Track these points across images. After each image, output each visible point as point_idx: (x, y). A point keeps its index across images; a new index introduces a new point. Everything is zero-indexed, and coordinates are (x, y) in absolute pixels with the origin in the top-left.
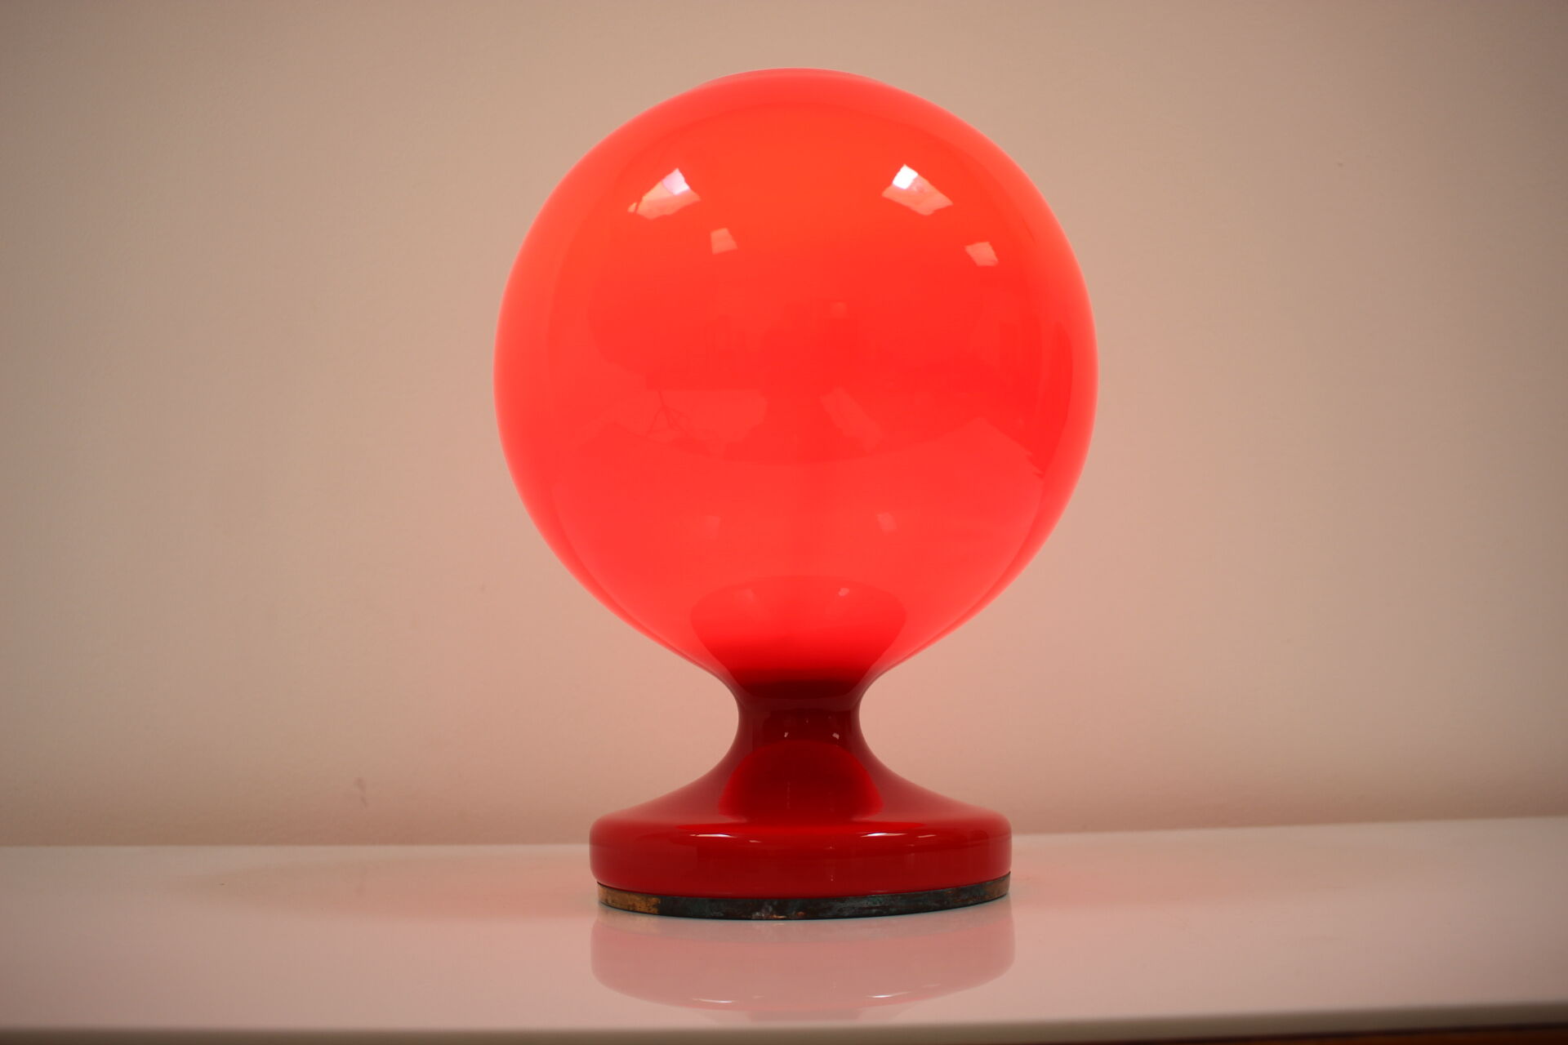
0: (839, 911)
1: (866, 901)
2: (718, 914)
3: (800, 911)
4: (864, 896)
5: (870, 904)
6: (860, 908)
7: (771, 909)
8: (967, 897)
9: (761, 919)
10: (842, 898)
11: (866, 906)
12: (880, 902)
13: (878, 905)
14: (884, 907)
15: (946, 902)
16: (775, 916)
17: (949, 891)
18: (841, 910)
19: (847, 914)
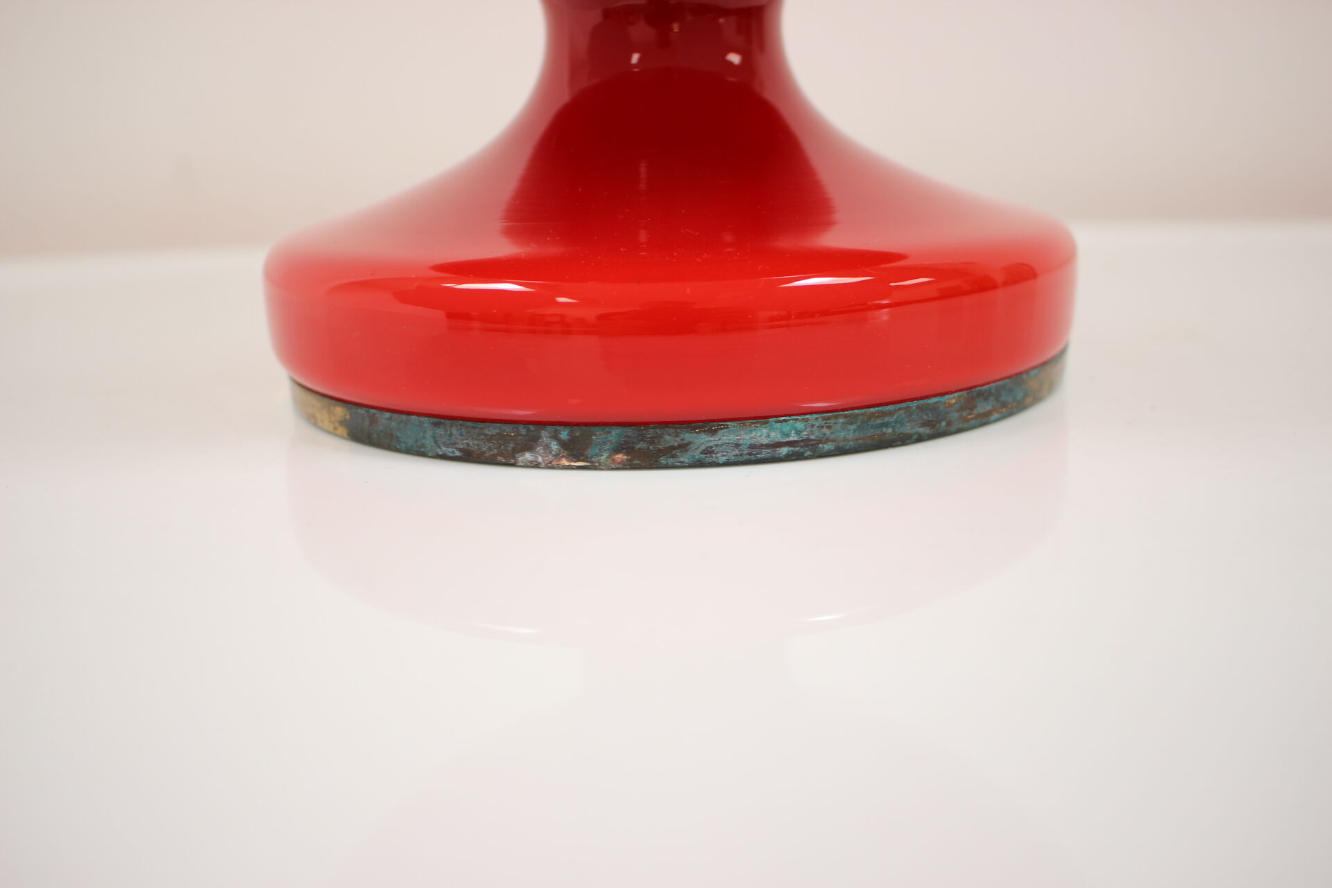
0: (704, 452)
1: (765, 431)
2: (449, 451)
3: (617, 451)
4: (763, 418)
5: (776, 436)
6: (752, 447)
7: (555, 446)
8: (989, 408)
9: (536, 465)
10: (710, 424)
11: (765, 441)
12: (798, 432)
13: (793, 437)
14: (806, 443)
15: (944, 424)
16: (565, 462)
17: (951, 399)
18: (708, 451)
19: (722, 460)
